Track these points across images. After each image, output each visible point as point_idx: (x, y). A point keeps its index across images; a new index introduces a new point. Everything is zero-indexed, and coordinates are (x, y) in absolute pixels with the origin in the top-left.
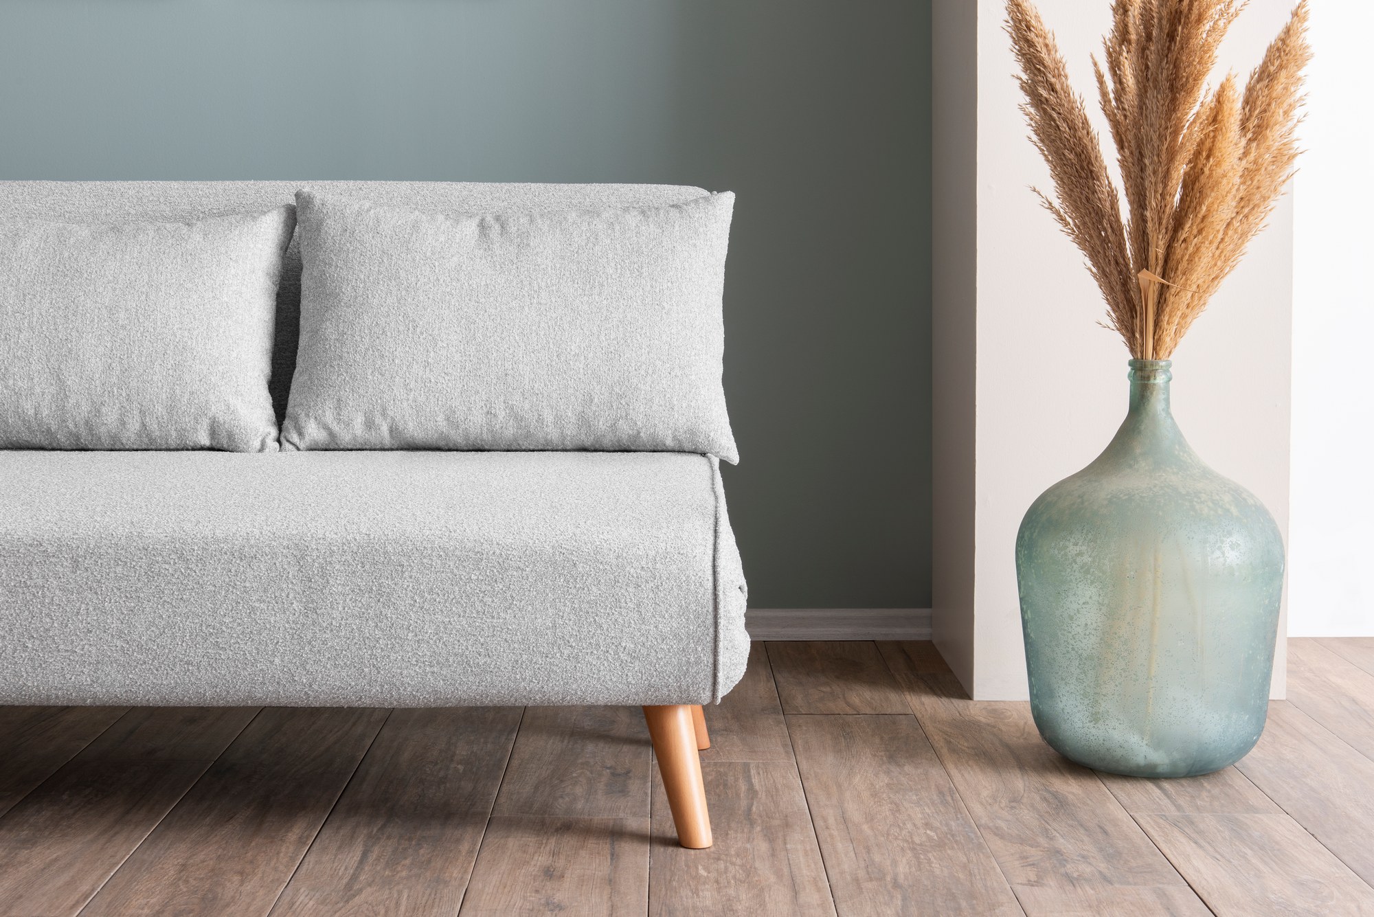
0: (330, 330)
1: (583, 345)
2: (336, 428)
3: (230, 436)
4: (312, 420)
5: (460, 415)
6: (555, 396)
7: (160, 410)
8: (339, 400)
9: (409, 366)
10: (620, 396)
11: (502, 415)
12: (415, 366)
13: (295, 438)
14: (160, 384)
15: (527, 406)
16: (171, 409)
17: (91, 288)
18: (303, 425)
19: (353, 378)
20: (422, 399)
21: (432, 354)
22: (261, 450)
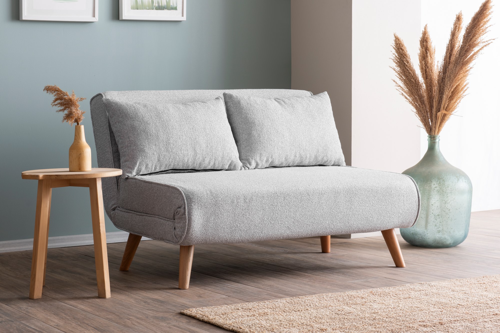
0: (254, 133)
1: (316, 136)
2: (259, 162)
3: (235, 166)
4: (254, 160)
5: (288, 157)
6: (310, 150)
7: (220, 159)
8: (261, 154)
9: (278, 143)
10: (325, 150)
11: (298, 156)
12: (279, 143)
13: (248, 166)
14: (220, 151)
15: (304, 154)
16: (223, 158)
17: (197, 122)
18: (251, 161)
19: (264, 147)
20: (281, 153)
21: (283, 139)
22: (241, 169)
